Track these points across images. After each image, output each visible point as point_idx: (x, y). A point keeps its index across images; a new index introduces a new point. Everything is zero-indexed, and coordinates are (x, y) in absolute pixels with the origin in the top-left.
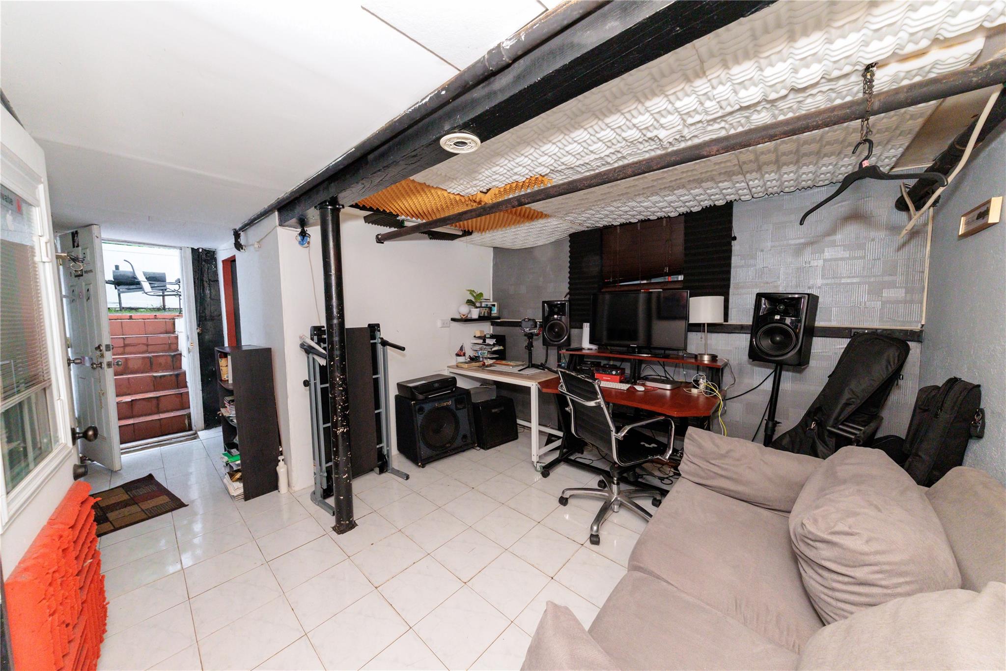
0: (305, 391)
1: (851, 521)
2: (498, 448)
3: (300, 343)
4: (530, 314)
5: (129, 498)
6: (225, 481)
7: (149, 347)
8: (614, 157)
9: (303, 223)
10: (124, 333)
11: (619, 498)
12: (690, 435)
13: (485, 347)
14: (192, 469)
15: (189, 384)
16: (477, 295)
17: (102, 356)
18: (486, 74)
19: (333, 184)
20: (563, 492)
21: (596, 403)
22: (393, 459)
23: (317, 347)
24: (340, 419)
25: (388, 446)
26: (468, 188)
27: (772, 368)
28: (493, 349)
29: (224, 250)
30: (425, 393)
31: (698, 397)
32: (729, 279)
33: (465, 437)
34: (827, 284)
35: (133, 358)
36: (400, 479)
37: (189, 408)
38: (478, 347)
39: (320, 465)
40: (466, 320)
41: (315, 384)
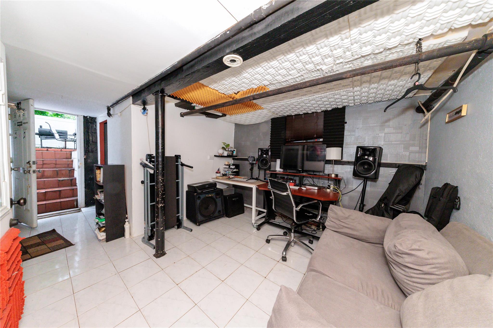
0: (142, 186)
1: (419, 244)
2: (235, 217)
3: (141, 162)
4: (251, 154)
5: (41, 241)
6: (96, 232)
7: (57, 165)
8: (300, 78)
9: (144, 103)
10: (43, 158)
11: (294, 240)
12: (331, 208)
13: (230, 169)
14: (77, 226)
15: (77, 185)
16: (227, 145)
17: (30, 167)
18: (252, 23)
19: (163, 82)
20: (268, 237)
21: (287, 193)
22: (184, 222)
23: (149, 164)
24: (160, 199)
25: (182, 215)
26: (229, 90)
27: (362, 180)
28: (234, 171)
29: (101, 117)
30: (202, 189)
31: (330, 192)
32: (343, 141)
33: (219, 211)
34: (386, 144)
35: (47, 171)
36: (188, 232)
37: (77, 196)
38: (226, 170)
39: (148, 223)
40: (222, 156)
41: (147, 183)
